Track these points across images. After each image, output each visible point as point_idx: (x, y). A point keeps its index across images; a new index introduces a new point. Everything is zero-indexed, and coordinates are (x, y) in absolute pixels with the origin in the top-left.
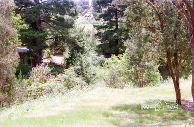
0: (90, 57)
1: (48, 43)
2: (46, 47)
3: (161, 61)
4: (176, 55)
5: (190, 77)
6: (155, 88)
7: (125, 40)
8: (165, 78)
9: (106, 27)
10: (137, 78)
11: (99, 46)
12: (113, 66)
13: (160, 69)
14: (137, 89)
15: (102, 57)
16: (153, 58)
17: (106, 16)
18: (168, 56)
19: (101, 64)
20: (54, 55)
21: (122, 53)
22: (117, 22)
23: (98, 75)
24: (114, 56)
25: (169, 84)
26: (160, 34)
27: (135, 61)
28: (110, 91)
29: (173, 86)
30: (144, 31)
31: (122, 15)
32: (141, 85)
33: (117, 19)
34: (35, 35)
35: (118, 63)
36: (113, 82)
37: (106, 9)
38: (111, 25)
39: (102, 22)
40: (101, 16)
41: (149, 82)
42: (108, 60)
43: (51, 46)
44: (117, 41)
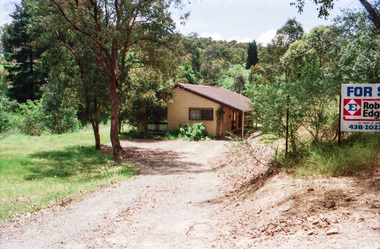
3: (80, 107)
4: (95, 101)
5: (109, 122)
6: (74, 134)
7: (41, 83)
8: (84, 123)
9: (19, 69)
10: (54, 124)
11: (11, 90)
12: (29, 111)
13: (79, 116)
14: (56, 136)
15: (15, 102)
16: (72, 105)
17: (18, 57)
18: (88, 102)
19: (14, 109)
21: (39, 98)
22: (32, 63)
23: (11, 121)
24: (29, 102)
25: (89, 131)
26: (79, 79)
27: (52, 107)
28: (25, 139)
29: (92, 131)
30: (63, 76)
31: (38, 57)
32: (60, 131)
33: (31, 61)
35: (35, 108)
36: (29, 129)
37: (19, 49)
38: (25, 66)
39: (14, 64)
40: (13, 57)
41: (68, 128)
42: (22, 106)
44: (32, 85)
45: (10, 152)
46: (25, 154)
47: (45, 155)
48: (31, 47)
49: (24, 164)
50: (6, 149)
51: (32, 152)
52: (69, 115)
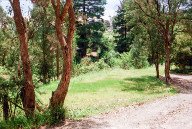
0: (112, 53)
1: (89, 45)
2: (88, 47)
3: (149, 56)
4: (157, 53)
5: (164, 64)
6: (146, 69)
7: (130, 44)
8: (151, 64)
9: (120, 37)
10: (136, 64)
11: (116, 47)
12: (124, 58)
13: (149, 60)
14: (137, 70)
15: (118, 53)
16: (145, 54)
17: (119, 31)
18: (153, 53)
19: (117, 56)
20: (92, 51)
21: (129, 51)
22: (126, 34)
23: (116, 62)
24: (124, 53)
25: (153, 68)
26: (149, 41)
27: (135, 55)
28: (122, 71)
29: (155, 69)
30: (141, 40)
31: (129, 31)
32: (139, 68)
33: (126, 33)
34: (83, 41)
35: (127, 56)
36: (124, 66)
37: (120, 28)
38: (123, 35)
39: (118, 34)
40: (117, 31)
41: (143, 66)
42: (121, 55)
43: (91, 47)
44: (126, 45)
45: (115, 77)
46: (122, 78)
47: (131, 79)
48: (125, 26)
49: (121, 83)
50: (113, 75)
51: (125, 77)
52: (143, 59)
